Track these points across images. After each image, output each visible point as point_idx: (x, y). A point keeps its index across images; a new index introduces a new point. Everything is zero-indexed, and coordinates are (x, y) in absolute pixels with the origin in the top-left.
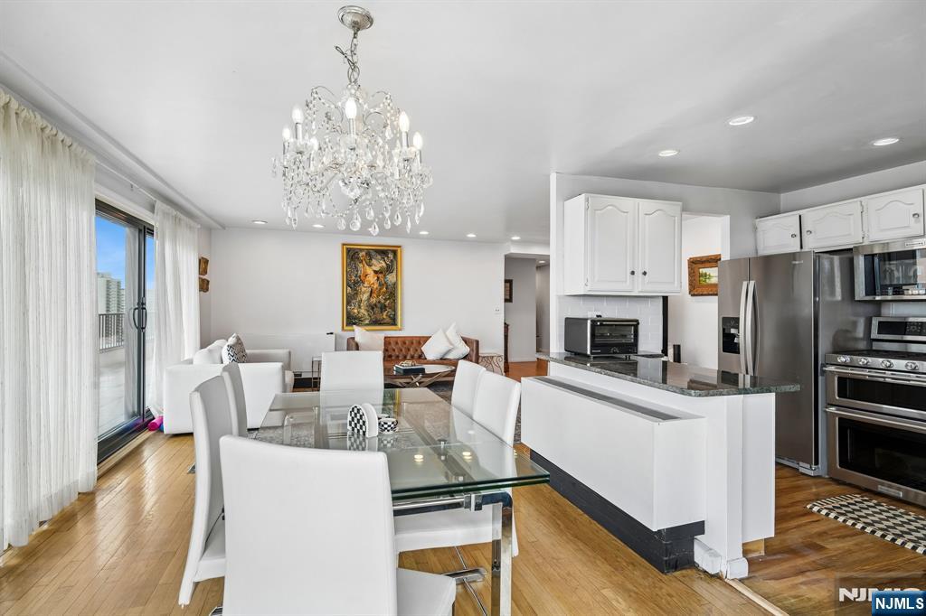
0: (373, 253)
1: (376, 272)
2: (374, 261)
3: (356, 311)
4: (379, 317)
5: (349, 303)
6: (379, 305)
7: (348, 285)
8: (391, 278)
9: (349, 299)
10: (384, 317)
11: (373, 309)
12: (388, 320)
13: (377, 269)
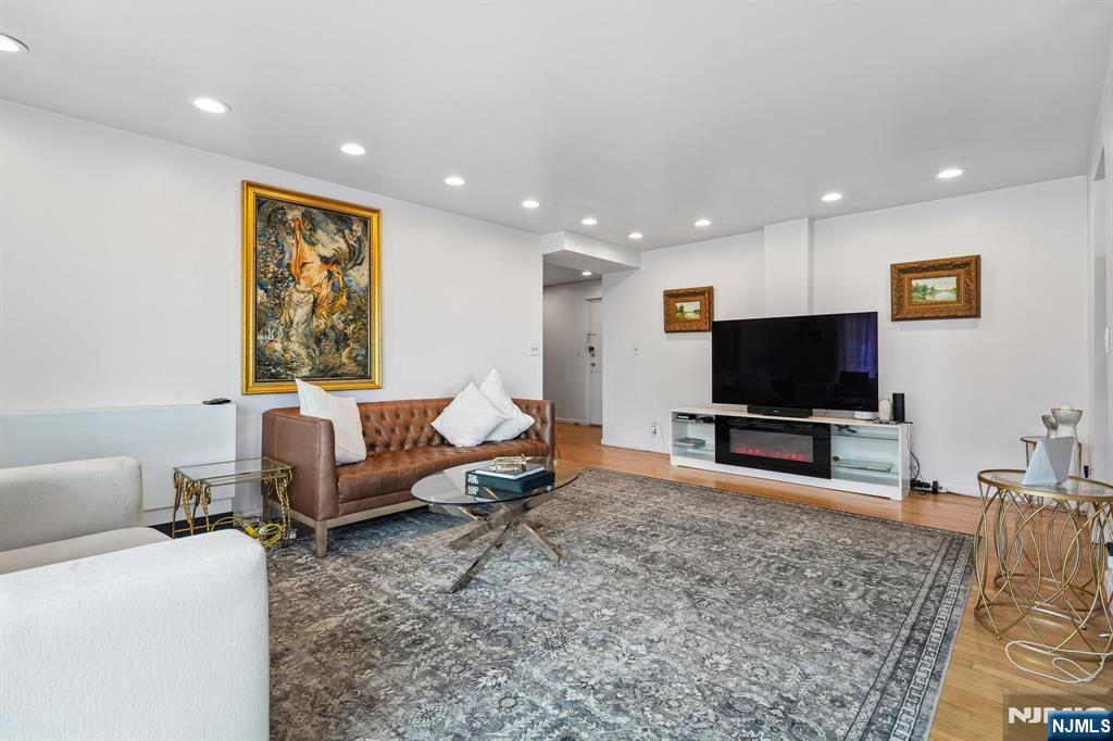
0: (319, 217)
1: (325, 260)
2: (320, 235)
3: (278, 346)
4: (332, 360)
5: (260, 327)
6: (332, 335)
7: (259, 284)
8: (358, 276)
9: (261, 320)
10: (344, 360)
11: (318, 342)
12: (352, 367)
13: (328, 253)
